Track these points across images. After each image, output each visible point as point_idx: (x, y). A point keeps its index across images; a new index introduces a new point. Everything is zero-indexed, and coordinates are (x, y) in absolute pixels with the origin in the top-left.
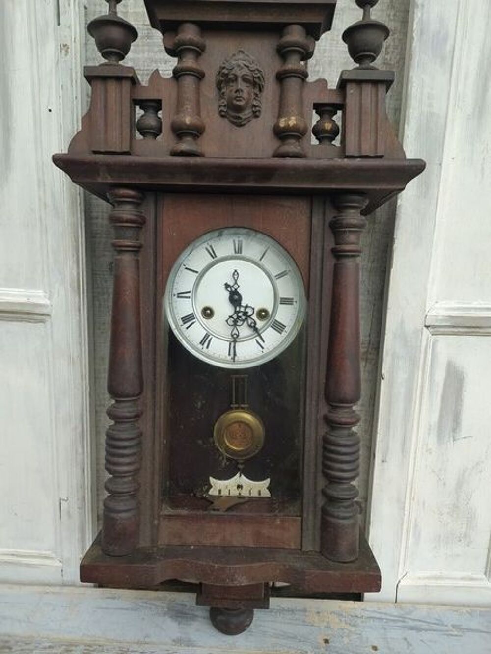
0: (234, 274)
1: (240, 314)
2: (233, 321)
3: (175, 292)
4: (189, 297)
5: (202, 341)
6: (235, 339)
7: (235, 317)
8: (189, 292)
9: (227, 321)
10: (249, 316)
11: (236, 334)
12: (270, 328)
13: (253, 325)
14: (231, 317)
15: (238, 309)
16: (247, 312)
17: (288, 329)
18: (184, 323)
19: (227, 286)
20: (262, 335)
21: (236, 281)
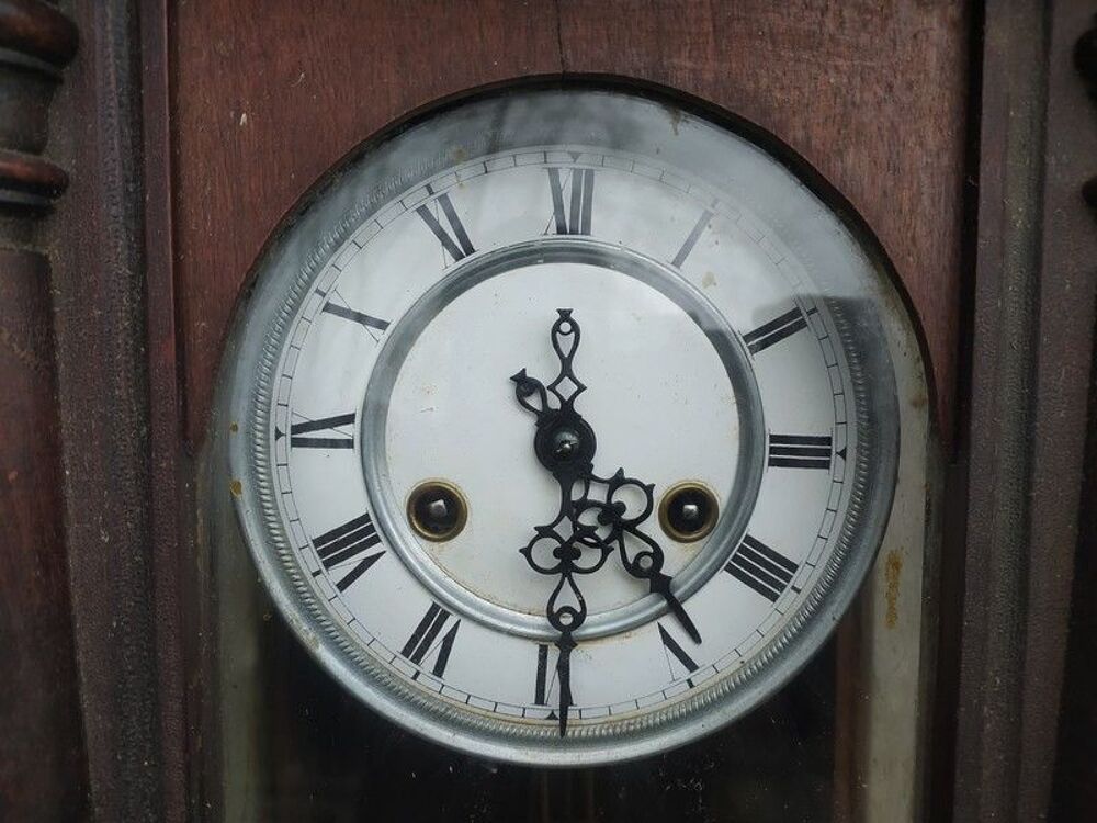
0: (556, 329)
1: (588, 519)
2: (556, 553)
3: (282, 420)
4: (349, 444)
5: (414, 640)
6: (565, 632)
7: (565, 530)
8: (349, 419)
9: (526, 552)
10: (631, 526)
11: (567, 609)
12: (723, 576)
13: (647, 563)
14: (544, 532)
15: (576, 494)
16: (621, 508)
17: (805, 579)
18: (328, 564)
19: (524, 385)
20: (686, 607)
21: (566, 363)
